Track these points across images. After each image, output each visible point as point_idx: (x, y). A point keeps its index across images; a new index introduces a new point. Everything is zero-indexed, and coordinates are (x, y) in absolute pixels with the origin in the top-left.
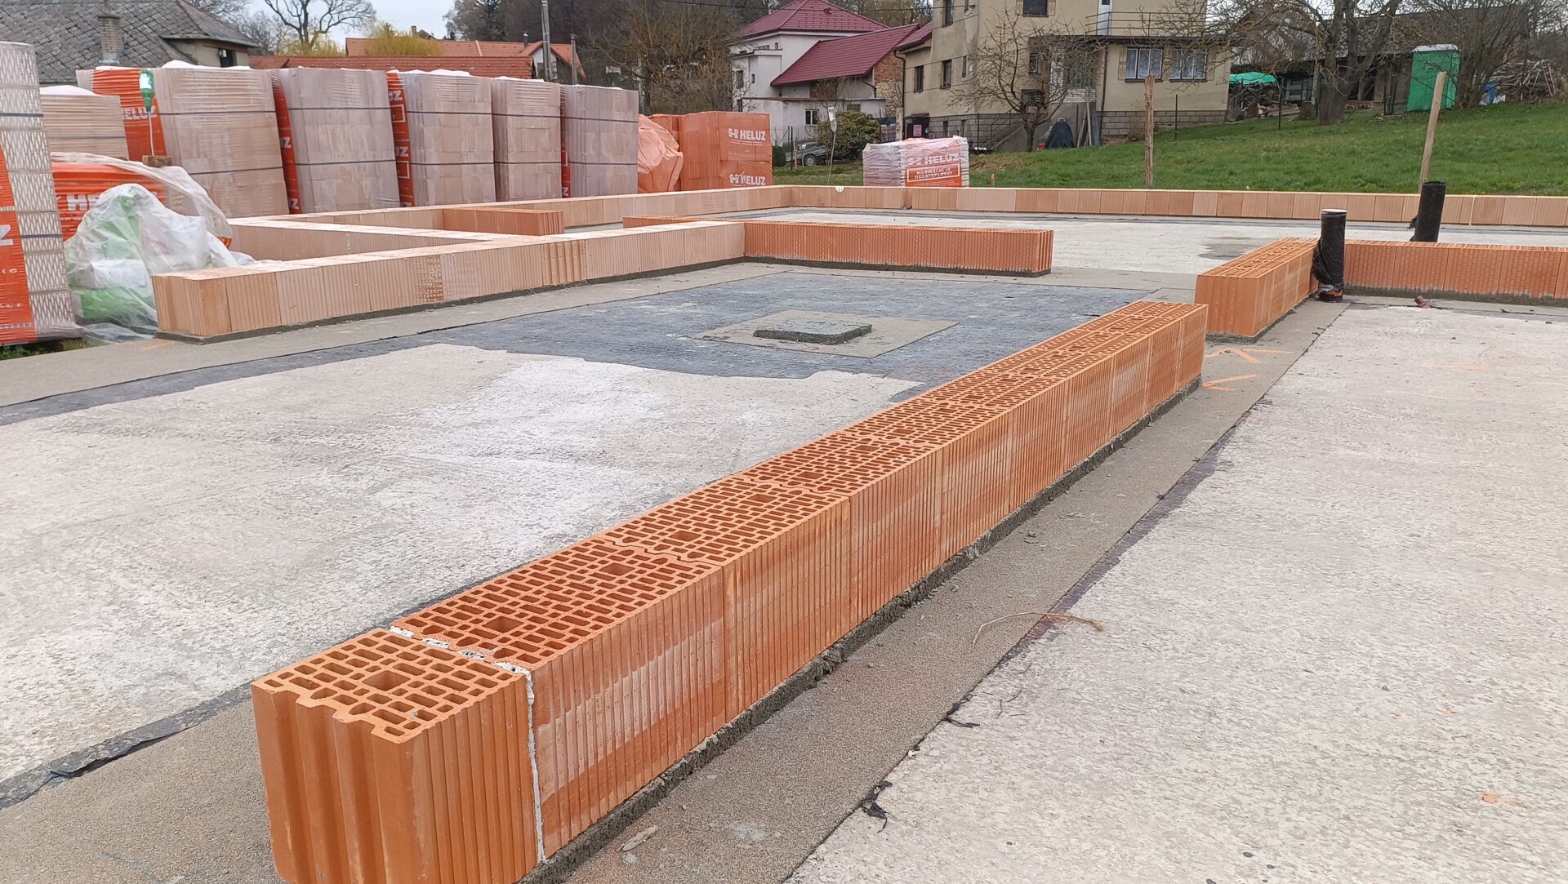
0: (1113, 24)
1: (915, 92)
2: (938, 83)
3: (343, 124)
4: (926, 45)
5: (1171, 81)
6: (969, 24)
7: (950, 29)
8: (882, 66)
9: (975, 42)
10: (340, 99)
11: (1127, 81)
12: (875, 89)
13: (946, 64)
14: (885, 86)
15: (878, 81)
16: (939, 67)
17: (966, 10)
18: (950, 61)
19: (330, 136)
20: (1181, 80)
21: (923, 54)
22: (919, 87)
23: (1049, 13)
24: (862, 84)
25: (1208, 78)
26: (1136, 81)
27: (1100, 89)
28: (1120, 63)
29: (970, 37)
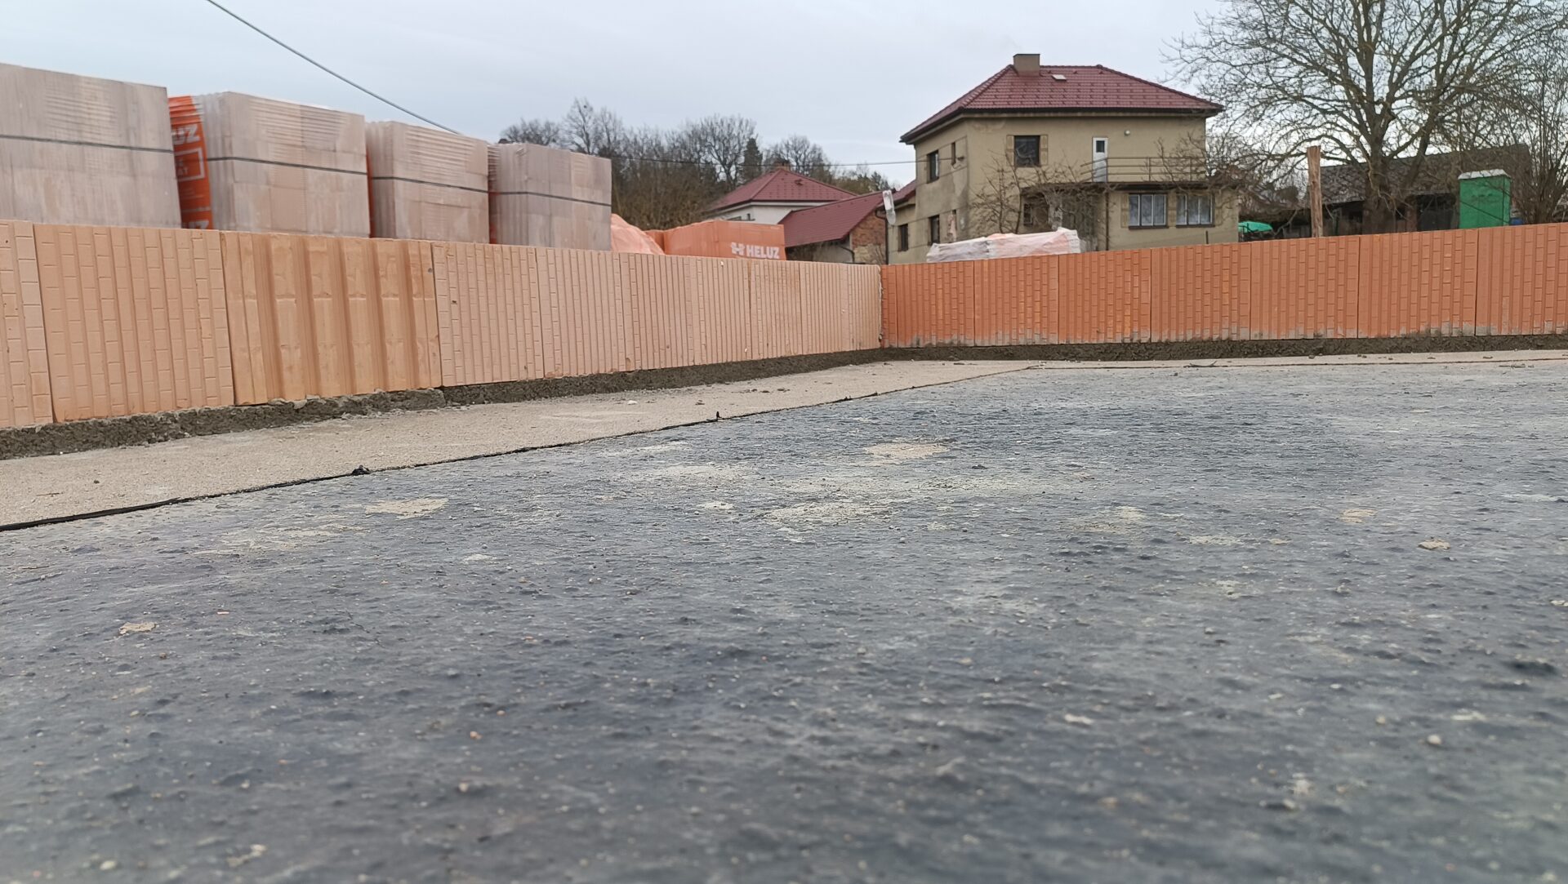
0: (1110, 170)
1: (899, 251)
2: (925, 240)
3: (71, 169)
4: (910, 202)
5: (1178, 227)
6: (958, 179)
7: (936, 184)
8: (859, 231)
9: (965, 194)
10: (65, 125)
11: (1132, 228)
12: (853, 254)
13: (934, 220)
14: (864, 250)
15: (855, 245)
16: (926, 224)
17: (954, 163)
18: (938, 216)
19: (41, 190)
20: (1188, 226)
21: (907, 213)
22: (904, 245)
23: (1042, 162)
24: (840, 249)
25: (1216, 222)
26: (1140, 228)
27: (1103, 237)
28: (1123, 210)
29: (958, 192)
